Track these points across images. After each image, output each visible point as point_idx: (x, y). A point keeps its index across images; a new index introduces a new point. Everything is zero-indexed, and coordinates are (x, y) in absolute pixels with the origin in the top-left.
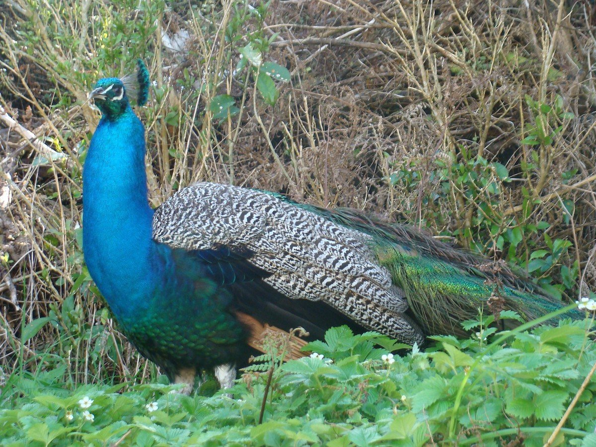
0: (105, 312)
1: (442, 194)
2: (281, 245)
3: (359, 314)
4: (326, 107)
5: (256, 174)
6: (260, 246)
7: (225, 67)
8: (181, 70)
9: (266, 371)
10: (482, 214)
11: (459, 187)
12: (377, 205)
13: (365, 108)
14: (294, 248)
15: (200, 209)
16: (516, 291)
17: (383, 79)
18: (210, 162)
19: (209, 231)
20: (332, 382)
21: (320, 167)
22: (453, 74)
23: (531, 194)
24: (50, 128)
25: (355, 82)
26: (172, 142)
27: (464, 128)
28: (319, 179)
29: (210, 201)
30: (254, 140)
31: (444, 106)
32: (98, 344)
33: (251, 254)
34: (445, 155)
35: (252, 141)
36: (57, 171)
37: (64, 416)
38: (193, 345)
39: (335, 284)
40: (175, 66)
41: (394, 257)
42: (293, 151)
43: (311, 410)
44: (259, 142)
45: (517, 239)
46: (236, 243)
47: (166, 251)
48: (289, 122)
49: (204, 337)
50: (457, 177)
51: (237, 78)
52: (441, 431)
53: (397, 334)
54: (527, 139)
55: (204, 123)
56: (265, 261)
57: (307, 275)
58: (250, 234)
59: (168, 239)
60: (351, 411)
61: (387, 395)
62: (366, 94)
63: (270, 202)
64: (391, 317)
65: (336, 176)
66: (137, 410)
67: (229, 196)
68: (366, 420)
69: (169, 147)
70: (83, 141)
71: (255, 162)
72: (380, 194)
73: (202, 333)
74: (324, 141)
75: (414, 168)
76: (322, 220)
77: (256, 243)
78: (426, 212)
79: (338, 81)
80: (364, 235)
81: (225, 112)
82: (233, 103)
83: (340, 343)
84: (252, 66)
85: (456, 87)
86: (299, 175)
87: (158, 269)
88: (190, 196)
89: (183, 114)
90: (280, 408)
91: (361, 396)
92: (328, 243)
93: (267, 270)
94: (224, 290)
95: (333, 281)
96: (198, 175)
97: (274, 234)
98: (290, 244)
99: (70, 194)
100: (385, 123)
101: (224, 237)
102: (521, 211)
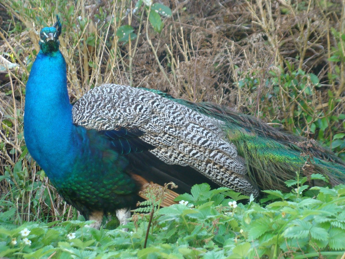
0: (43, 173)
1: (273, 94)
2: (162, 128)
3: (215, 175)
4: (196, 34)
5: (147, 80)
6: (148, 128)
7: (128, 7)
8: (98, 8)
9: (149, 212)
10: (301, 109)
11: (285, 90)
12: (230, 101)
13: (223, 35)
14: (171, 129)
15: (106, 102)
16: (322, 161)
17: (236, 16)
18: (116, 71)
19: (113, 117)
20: (194, 220)
21: (191, 75)
22: (283, 13)
23: (334, 95)
24: (8, 47)
25: (217, 18)
26: (91, 57)
27: (290, 50)
28: (191, 83)
29: (114, 97)
30: (147, 57)
31: (275, 35)
32: (38, 194)
33: (142, 133)
34: (276, 68)
35: (145, 57)
36: (12, 76)
37: (11, 242)
38: (102, 195)
39: (198, 155)
40: (94, 5)
41: (239, 136)
42: (172, 64)
43: (179, 239)
44: (151, 58)
45: (324, 126)
46: (132, 126)
47: (83, 131)
48: (170, 44)
49: (109, 190)
50: (284, 83)
51: (135, 14)
52: (267, 254)
53: (241, 189)
54: (333, 57)
55: (113, 44)
56: (151, 138)
57: (180, 148)
58: (141, 120)
59: (85, 122)
60: (207, 240)
61: (232, 229)
62: (224, 26)
63: (155, 98)
64: (236, 177)
65: (202, 81)
66: (61, 238)
67: (127, 94)
68: (217, 246)
69: (88, 60)
70: (30, 55)
71: (147, 72)
72: (232, 94)
73: (108, 187)
74: (194, 58)
75: (255, 76)
76: (191, 110)
77: (145, 126)
78: (262, 106)
79: (205, 17)
80: (219, 121)
81: (127, 37)
82: (132, 31)
83: (201, 194)
84: (146, 6)
85: (284, 22)
86: (177, 80)
87: (77, 144)
88: (99, 92)
89: (98, 38)
90: (158, 238)
91: (214, 230)
92: (194, 127)
93: (152, 144)
94: (123, 157)
95: (197, 153)
96: (108, 79)
97: (158, 120)
98: (168, 127)
99: (20, 92)
100: (236, 46)
101: (123, 121)
102: (328, 106)
